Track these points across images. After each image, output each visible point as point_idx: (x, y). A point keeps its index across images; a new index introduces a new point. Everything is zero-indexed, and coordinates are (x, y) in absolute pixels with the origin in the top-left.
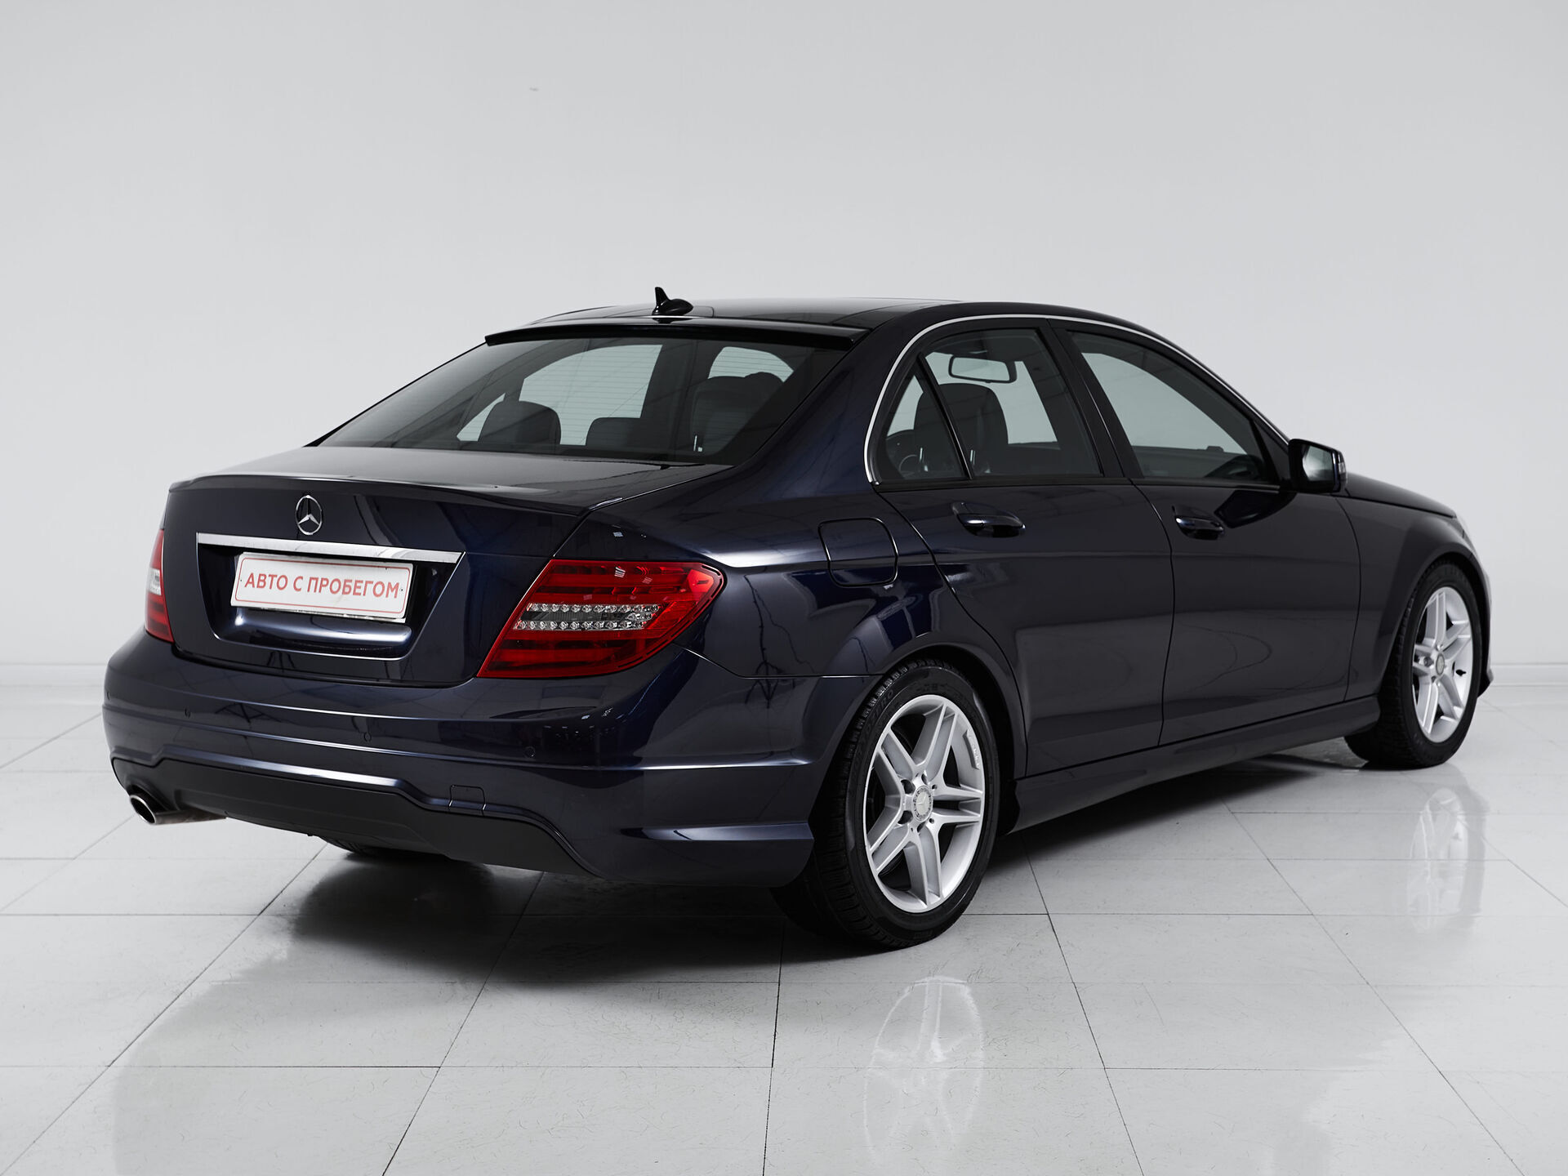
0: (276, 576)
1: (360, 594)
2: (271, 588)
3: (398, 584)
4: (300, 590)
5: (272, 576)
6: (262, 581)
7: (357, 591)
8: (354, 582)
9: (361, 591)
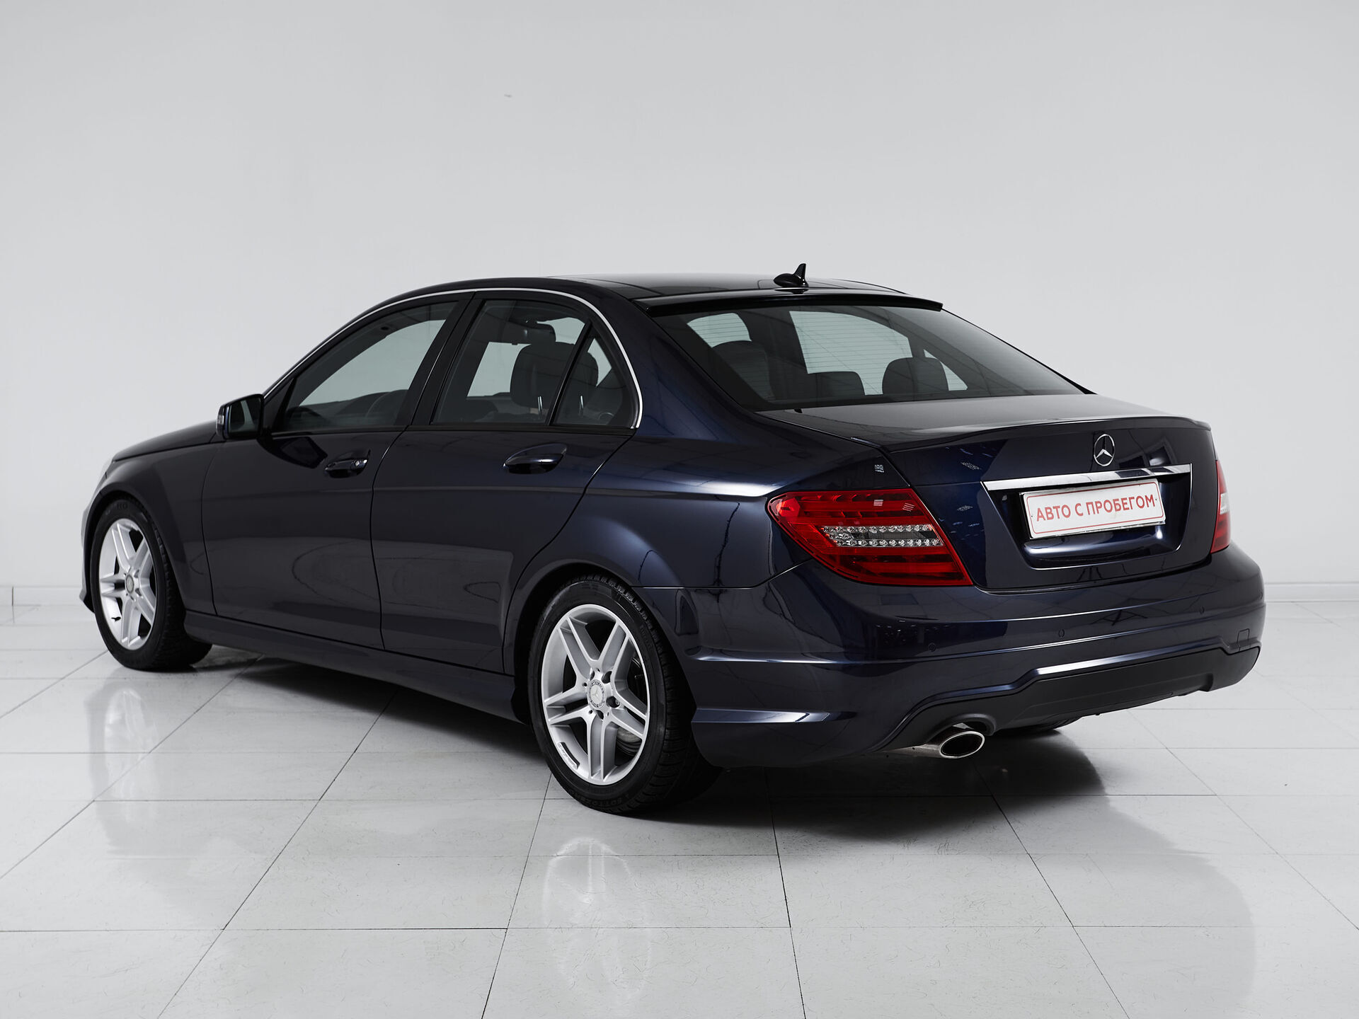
0: (1059, 507)
1: (1128, 509)
2: (1059, 518)
3: (1152, 496)
4: (1082, 515)
5: (1056, 508)
6: (1049, 513)
7: (1126, 506)
8: (1120, 500)
9: (1128, 506)
